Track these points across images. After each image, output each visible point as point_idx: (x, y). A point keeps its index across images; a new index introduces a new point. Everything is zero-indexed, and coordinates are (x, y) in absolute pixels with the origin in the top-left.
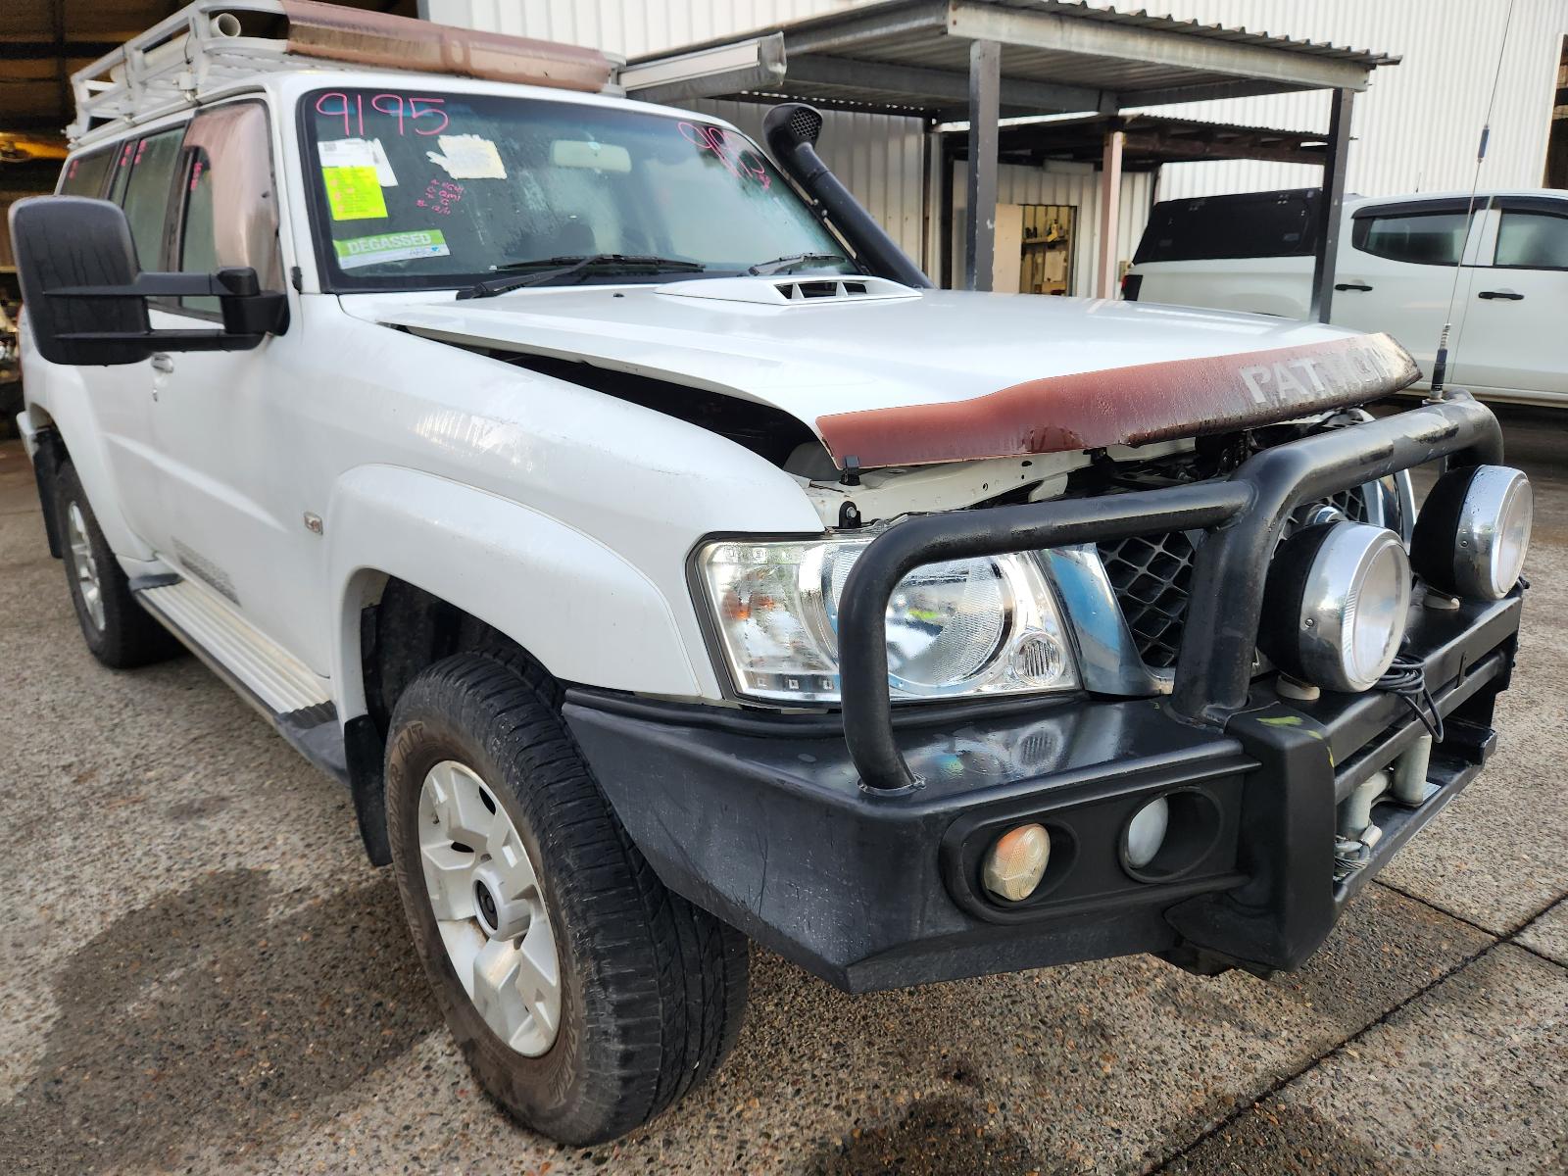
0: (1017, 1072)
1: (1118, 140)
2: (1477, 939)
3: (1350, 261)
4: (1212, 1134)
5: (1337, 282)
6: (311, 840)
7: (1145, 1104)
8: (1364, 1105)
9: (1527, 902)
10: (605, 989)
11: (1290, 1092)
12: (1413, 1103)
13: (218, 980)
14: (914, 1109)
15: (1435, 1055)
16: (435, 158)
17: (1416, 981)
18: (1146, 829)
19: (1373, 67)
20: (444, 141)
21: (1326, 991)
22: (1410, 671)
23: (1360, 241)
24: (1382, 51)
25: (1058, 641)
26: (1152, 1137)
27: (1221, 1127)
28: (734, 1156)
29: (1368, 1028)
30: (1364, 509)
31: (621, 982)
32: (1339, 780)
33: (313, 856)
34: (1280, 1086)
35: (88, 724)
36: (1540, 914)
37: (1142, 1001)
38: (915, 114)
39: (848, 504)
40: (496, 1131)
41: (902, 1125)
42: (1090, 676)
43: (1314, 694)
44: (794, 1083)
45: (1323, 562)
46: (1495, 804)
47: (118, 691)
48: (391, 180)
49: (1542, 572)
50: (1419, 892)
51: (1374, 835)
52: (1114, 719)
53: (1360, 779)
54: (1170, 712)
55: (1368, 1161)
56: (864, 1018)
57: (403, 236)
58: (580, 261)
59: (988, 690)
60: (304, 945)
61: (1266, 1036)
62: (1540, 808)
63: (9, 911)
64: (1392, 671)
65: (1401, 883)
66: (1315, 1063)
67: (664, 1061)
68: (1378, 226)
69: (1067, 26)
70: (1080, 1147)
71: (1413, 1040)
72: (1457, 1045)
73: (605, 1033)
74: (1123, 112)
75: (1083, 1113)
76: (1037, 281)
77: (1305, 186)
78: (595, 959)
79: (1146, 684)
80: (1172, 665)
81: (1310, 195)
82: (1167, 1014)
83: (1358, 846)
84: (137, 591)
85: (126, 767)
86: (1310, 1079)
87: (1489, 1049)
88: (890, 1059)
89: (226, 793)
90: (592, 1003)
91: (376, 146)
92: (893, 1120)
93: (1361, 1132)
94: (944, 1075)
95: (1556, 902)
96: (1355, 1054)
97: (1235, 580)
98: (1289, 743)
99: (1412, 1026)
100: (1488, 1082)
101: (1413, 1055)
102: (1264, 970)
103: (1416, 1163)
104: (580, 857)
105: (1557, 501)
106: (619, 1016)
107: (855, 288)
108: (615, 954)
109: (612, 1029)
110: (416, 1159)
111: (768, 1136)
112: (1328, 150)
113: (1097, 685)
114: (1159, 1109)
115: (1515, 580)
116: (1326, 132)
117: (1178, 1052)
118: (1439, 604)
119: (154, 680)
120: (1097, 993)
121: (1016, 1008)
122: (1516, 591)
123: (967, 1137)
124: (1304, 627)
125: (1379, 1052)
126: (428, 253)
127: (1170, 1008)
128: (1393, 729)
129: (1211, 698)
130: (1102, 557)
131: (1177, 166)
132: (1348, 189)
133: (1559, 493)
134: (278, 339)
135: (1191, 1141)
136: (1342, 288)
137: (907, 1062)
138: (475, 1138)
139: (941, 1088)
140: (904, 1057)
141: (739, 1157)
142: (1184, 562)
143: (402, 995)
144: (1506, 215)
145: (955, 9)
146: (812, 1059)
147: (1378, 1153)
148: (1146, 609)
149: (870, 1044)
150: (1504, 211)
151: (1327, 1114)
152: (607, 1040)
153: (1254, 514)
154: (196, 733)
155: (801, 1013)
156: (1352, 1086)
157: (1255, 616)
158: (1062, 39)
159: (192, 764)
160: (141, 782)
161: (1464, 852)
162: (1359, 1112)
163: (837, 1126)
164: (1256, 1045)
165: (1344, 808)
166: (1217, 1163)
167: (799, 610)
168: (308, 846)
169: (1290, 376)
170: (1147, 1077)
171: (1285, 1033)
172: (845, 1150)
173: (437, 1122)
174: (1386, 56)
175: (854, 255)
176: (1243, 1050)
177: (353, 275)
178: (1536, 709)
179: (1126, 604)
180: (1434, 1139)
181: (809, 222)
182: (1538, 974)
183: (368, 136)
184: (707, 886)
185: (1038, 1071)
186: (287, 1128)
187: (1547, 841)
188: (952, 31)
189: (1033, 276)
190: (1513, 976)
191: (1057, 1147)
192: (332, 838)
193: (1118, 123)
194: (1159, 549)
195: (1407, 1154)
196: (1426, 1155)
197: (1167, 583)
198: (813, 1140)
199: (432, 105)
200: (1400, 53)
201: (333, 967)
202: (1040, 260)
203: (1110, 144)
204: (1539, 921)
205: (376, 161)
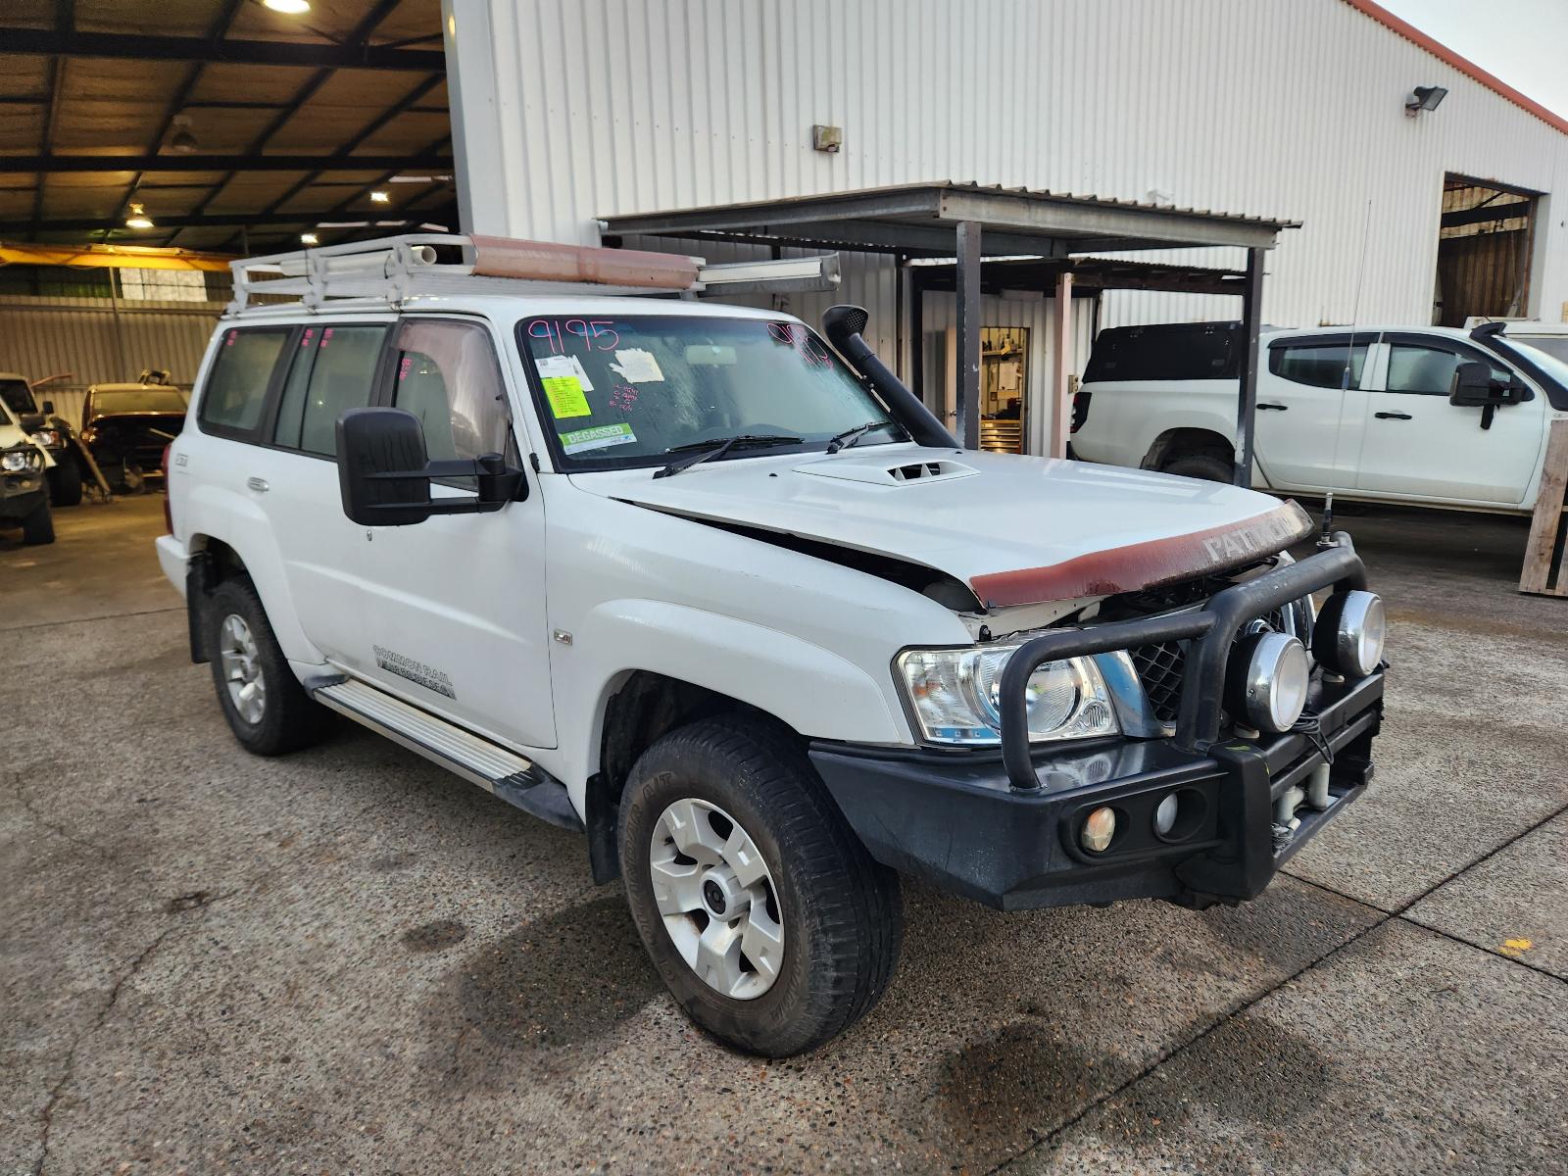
0: (1070, 1007)
1: (1068, 279)
2: (1375, 915)
3: (1268, 385)
4: (1203, 1036)
5: (1258, 402)
6: (501, 881)
7: (1157, 1022)
8: (1300, 1016)
9: (1411, 891)
10: (826, 935)
11: (1252, 1010)
12: (1333, 1014)
13: (474, 977)
14: (1004, 1031)
15: (1347, 986)
16: (616, 368)
17: (1333, 943)
18: (1166, 811)
19: (1280, 229)
20: (620, 354)
21: (1272, 950)
22: (1310, 721)
23: (1275, 368)
24: (1287, 218)
25: (1107, 705)
26: (1164, 1038)
27: (1208, 1031)
28: (889, 1062)
29: (1302, 972)
30: (1282, 619)
31: (836, 930)
32: (1273, 787)
33: (507, 891)
34: (1245, 1006)
35: (267, 802)
36: (1419, 899)
37: (1148, 962)
38: (889, 251)
39: (985, 627)
40: (720, 1057)
41: (998, 1040)
42: (1126, 728)
43: (1257, 735)
44: (919, 1020)
45: (1258, 657)
46: (1389, 827)
47: (277, 774)
48: (590, 388)
49: (1431, 651)
50: (1335, 887)
51: (1296, 824)
52: (1140, 750)
53: (1286, 788)
54: (1174, 745)
55: (1304, 1046)
56: (958, 980)
57: (604, 429)
58: (726, 442)
59: (1068, 736)
60: (528, 953)
61: (1234, 979)
62: (1422, 829)
63: (281, 940)
64: (1299, 720)
65: (1322, 881)
66: (1267, 993)
67: (857, 985)
68: (1289, 355)
69: (1033, 210)
70: (1119, 1046)
71: (1332, 978)
72: (1361, 979)
73: (825, 965)
74: (1072, 256)
75: (1117, 1028)
76: (993, 389)
77: (1226, 319)
78: (819, 915)
79: (1159, 730)
80: (1173, 719)
81: (1232, 327)
82: (1166, 969)
83: (1286, 830)
84: (315, 690)
85: (317, 832)
86: (1265, 1002)
87: (1382, 981)
88: (981, 1003)
89: (411, 850)
90: (816, 945)
91: (575, 360)
92: (992, 1038)
93: (1299, 1031)
94: (1020, 1011)
95: (1431, 891)
96: (1294, 987)
97: (1210, 668)
98: (1244, 760)
99: (1331, 969)
100: (1381, 1000)
101: (1332, 986)
102: (1234, 901)
103: (1335, 1045)
104: (808, 851)
105: (1446, 589)
106: (835, 953)
107: (935, 468)
108: (832, 912)
109: (830, 962)
110: (672, 1075)
111: (910, 1051)
112: (1246, 284)
113: (1129, 731)
114: (1167, 1024)
115: (1378, 661)
116: (1244, 269)
117: (1176, 990)
118: (1332, 679)
119: (304, 764)
120: (1117, 959)
121: (1063, 970)
122: (1378, 669)
123: (1043, 1045)
124: (1249, 695)
125: (1310, 986)
126: (622, 441)
127: (1168, 966)
128: (1304, 757)
129: (1198, 736)
130: (1130, 655)
131: (1115, 293)
132: (1264, 321)
133: (1448, 582)
134: (516, 504)
135: (1190, 1040)
136: (1263, 407)
137: (994, 1005)
138: (709, 1062)
139: (1020, 1018)
140: (990, 1001)
141: (893, 1063)
142: (1176, 657)
143: (618, 980)
144: (1394, 348)
145: (944, 198)
146: (927, 1005)
147: (1310, 1042)
148: (1155, 687)
149: (966, 995)
150: (1393, 345)
151: (1277, 1021)
152: (826, 970)
153: (1218, 629)
154: (362, 806)
155: (913, 979)
156: (1292, 1005)
157: (1221, 688)
158: (1030, 217)
159: (372, 830)
160: (336, 845)
161: (1367, 860)
162: (1298, 1019)
163: (956, 1044)
164: (1228, 984)
165: (1277, 805)
166: (1208, 1051)
167: (960, 689)
168: (500, 885)
169: (1232, 542)
170: (1157, 1006)
171: (1246, 977)
172: (963, 1056)
173: (678, 1054)
174: (1289, 222)
175: (889, 410)
176: (1219, 988)
177: (574, 459)
178: (1422, 759)
179: (1145, 683)
180: (1346, 1032)
181: (863, 395)
182: (1415, 936)
183: (568, 354)
184: (909, 857)
185: (1084, 1006)
186: (573, 1063)
187: (1426, 851)
188: (943, 215)
189: (989, 385)
190: (1400, 937)
191: (1103, 1047)
192: (515, 879)
193: (1069, 266)
194: (1162, 649)
195: (1329, 1042)
196: (1341, 1041)
197: (1167, 670)
198: (941, 1052)
199: (606, 327)
200: (1301, 219)
201: (559, 965)
202: (994, 371)
203: (1061, 283)
204: (1418, 903)
205: (577, 372)
